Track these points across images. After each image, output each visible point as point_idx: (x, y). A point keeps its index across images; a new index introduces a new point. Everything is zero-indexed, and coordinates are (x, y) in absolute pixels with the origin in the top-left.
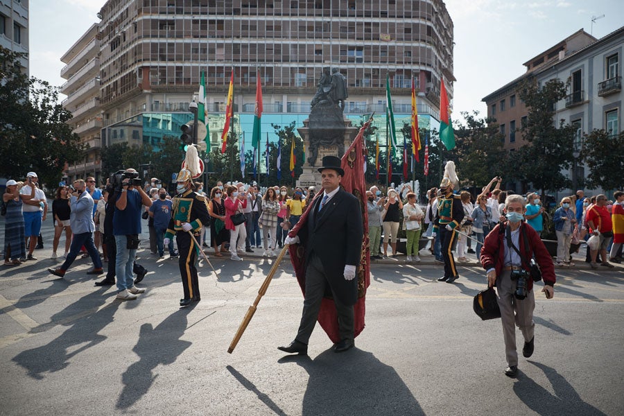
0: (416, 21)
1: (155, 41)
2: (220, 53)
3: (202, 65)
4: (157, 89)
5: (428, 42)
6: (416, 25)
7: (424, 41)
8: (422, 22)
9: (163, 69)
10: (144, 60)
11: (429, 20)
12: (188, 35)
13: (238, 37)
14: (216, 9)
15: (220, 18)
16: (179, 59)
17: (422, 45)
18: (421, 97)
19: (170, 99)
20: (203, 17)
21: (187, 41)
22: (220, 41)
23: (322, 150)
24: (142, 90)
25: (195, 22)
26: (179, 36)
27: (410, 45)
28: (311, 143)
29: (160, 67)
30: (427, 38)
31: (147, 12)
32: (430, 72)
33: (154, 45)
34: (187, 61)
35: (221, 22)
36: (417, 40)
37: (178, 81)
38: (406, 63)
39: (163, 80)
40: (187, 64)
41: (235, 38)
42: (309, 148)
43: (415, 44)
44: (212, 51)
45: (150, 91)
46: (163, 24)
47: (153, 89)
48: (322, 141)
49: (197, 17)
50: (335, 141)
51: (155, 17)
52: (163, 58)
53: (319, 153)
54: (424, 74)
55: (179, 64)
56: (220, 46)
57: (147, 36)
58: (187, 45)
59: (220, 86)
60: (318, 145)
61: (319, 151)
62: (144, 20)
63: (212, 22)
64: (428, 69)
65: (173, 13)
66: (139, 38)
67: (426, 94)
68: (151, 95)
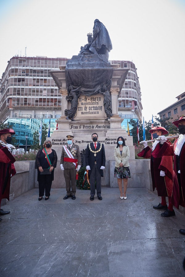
0: (130, 80)
1: (15, 87)
2: (45, 92)
3: (37, 97)
4: (15, 108)
5: (135, 89)
6: (130, 82)
7: (133, 88)
8: (132, 81)
9: (18, 100)
10: (10, 95)
11: (135, 80)
12: (30, 85)
13: (53, 86)
14: (44, 74)
15: (45, 78)
16: (26, 95)
17: (133, 90)
18: (133, 112)
19: (22, 113)
20: (38, 78)
21: (30, 87)
22: (45, 87)
23: (83, 102)
24: (9, 109)
25: (34, 79)
26: (27, 85)
27: (127, 90)
28: (69, 91)
29: (17, 98)
30: (134, 87)
31: (13, 75)
32: (136, 101)
33: (15, 89)
34: (30, 96)
35: (45, 80)
36: (130, 88)
37: (25, 104)
38: (126, 97)
39: (18, 104)
40: (30, 97)
41: (52, 86)
42: (67, 98)
43: (130, 89)
44: (41, 92)
45: (12, 109)
46: (19, 80)
47: (13, 108)
49: (35, 78)
51: (16, 77)
52: (19, 94)
53: (80, 105)
54: (133, 102)
55: (26, 97)
56: (45, 89)
57: (12, 85)
58: (30, 89)
59: (44, 107)
60: (79, 94)
61: (80, 103)
62: (11, 78)
63: (42, 80)
64: (136, 100)
65: (25, 76)
66: (9, 86)
67: (135, 111)
68: (13, 110)
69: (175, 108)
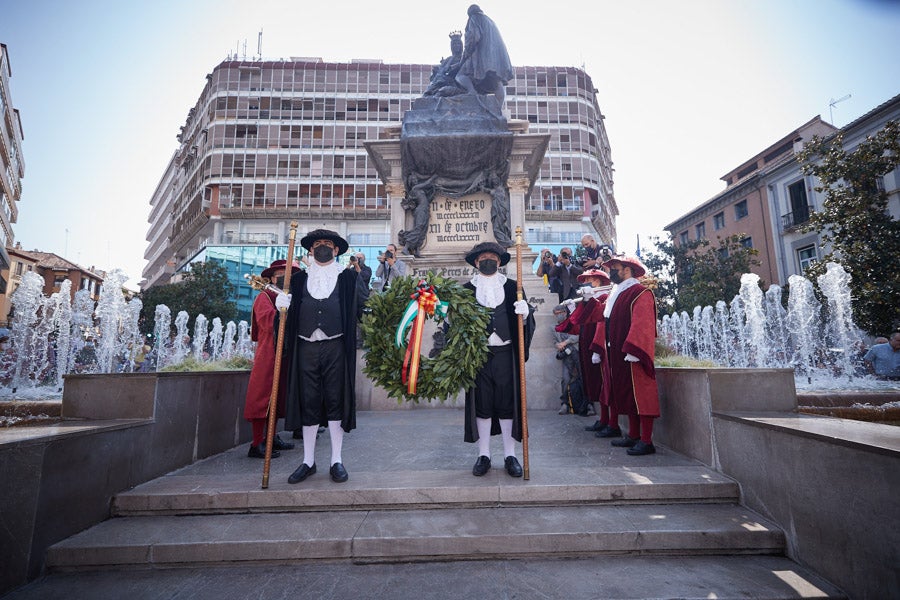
0: (575, 127)
1: (229, 151)
2: (317, 167)
3: (292, 182)
4: (228, 214)
5: (592, 153)
6: (575, 133)
7: (587, 151)
8: (582, 128)
9: (237, 189)
10: (213, 176)
11: (592, 126)
12: (273, 145)
13: (341, 147)
14: (313, 113)
15: (318, 123)
16: (261, 174)
17: (584, 156)
18: (585, 223)
19: (248, 228)
20: (296, 123)
21: (273, 151)
22: (317, 152)
23: (443, 211)
24: (208, 217)
25: (285, 128)
26: (263, 146)
27: (568, 156)
28: (409, 187)
29: (234, 185)
30: (590, 148)
31: (221, 116)
32: (597, 192)
33: (227, 157)
34: (271, 178)
35: (318, 129)
36: (578, 150)
37: (259, 202)
38: (564, 178)
39: (237, 202)
40: (271, 181)
41: (338, 149)
43: (576, 155)
44: (306, 165)
45: (219, 217)
46: (241, 131)
47: (222, 214)
48: (441, 182)
49: (287, 123)
50: (479, 178)
51: (232, 122)
52: (239, 173)
53: (434, 220)
54: (588, 193)
55: (260, 181)
56: (317, 158)
57: (218, 146)
58: (272, 158)
59: (315, 210)
60: (431, 193)
61: (434, 214)
62: (217, 126)
63: (308, 128)
64: (594, 187)
65: (256, 118)
66: (210, 148)
67: (592, 221)
68: (222, 222)
69: (717, 210)
